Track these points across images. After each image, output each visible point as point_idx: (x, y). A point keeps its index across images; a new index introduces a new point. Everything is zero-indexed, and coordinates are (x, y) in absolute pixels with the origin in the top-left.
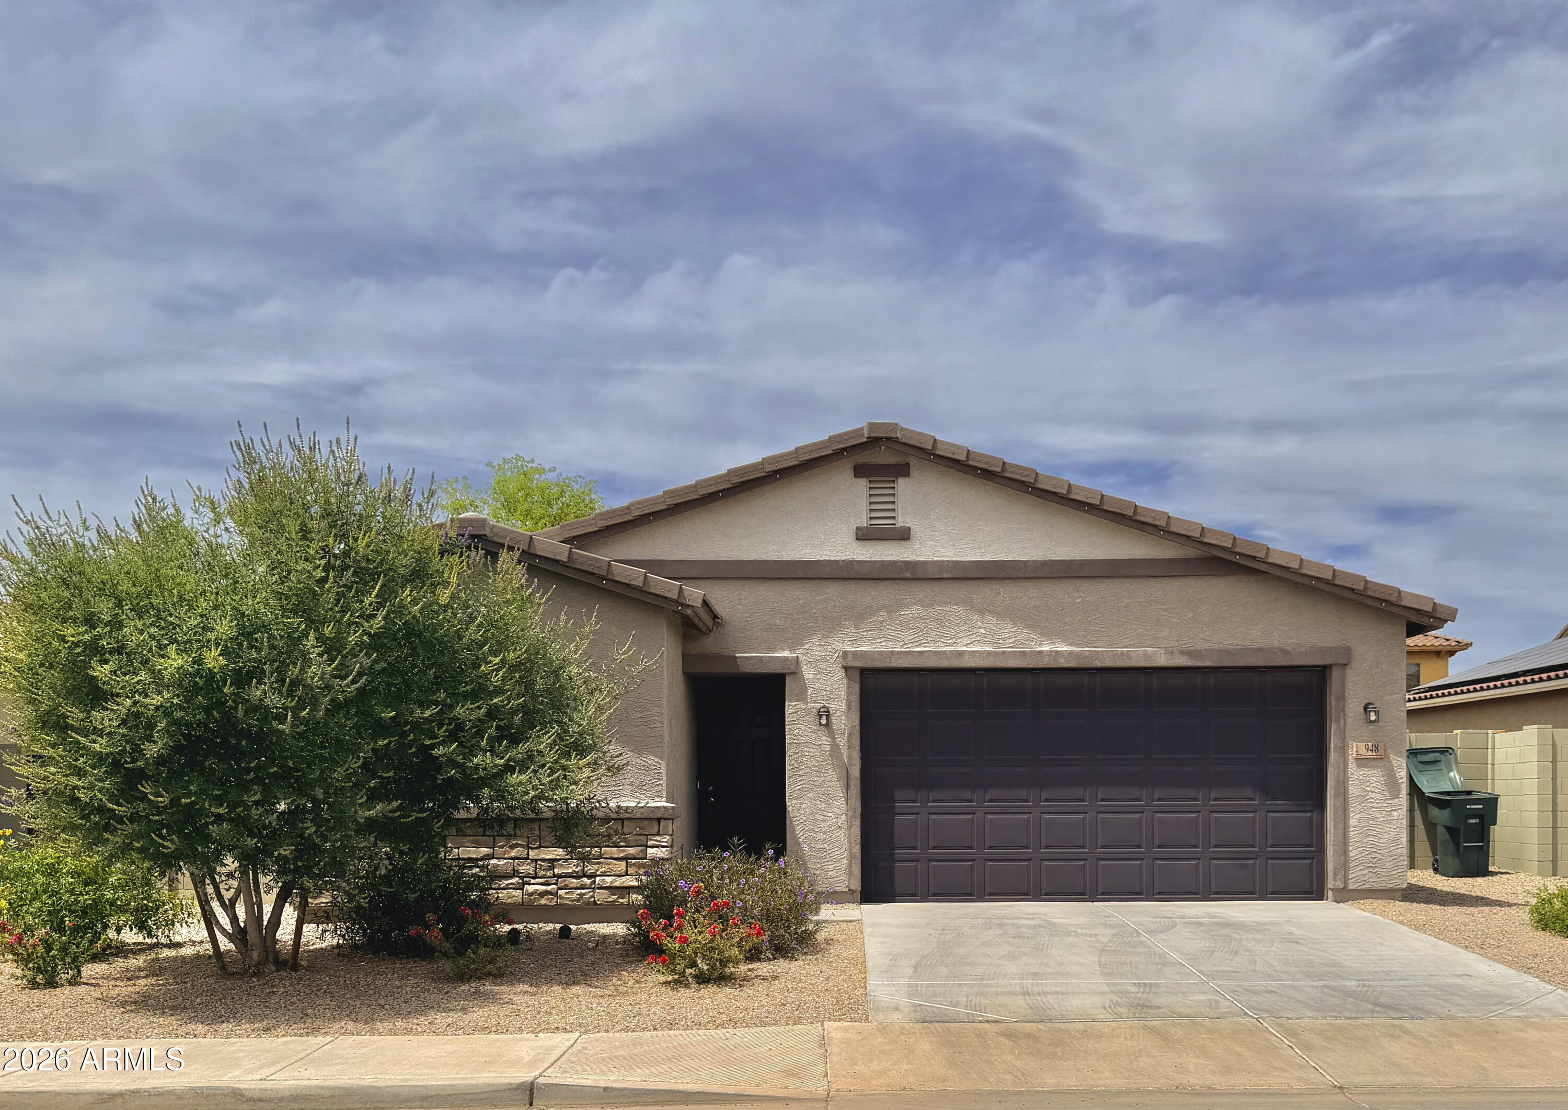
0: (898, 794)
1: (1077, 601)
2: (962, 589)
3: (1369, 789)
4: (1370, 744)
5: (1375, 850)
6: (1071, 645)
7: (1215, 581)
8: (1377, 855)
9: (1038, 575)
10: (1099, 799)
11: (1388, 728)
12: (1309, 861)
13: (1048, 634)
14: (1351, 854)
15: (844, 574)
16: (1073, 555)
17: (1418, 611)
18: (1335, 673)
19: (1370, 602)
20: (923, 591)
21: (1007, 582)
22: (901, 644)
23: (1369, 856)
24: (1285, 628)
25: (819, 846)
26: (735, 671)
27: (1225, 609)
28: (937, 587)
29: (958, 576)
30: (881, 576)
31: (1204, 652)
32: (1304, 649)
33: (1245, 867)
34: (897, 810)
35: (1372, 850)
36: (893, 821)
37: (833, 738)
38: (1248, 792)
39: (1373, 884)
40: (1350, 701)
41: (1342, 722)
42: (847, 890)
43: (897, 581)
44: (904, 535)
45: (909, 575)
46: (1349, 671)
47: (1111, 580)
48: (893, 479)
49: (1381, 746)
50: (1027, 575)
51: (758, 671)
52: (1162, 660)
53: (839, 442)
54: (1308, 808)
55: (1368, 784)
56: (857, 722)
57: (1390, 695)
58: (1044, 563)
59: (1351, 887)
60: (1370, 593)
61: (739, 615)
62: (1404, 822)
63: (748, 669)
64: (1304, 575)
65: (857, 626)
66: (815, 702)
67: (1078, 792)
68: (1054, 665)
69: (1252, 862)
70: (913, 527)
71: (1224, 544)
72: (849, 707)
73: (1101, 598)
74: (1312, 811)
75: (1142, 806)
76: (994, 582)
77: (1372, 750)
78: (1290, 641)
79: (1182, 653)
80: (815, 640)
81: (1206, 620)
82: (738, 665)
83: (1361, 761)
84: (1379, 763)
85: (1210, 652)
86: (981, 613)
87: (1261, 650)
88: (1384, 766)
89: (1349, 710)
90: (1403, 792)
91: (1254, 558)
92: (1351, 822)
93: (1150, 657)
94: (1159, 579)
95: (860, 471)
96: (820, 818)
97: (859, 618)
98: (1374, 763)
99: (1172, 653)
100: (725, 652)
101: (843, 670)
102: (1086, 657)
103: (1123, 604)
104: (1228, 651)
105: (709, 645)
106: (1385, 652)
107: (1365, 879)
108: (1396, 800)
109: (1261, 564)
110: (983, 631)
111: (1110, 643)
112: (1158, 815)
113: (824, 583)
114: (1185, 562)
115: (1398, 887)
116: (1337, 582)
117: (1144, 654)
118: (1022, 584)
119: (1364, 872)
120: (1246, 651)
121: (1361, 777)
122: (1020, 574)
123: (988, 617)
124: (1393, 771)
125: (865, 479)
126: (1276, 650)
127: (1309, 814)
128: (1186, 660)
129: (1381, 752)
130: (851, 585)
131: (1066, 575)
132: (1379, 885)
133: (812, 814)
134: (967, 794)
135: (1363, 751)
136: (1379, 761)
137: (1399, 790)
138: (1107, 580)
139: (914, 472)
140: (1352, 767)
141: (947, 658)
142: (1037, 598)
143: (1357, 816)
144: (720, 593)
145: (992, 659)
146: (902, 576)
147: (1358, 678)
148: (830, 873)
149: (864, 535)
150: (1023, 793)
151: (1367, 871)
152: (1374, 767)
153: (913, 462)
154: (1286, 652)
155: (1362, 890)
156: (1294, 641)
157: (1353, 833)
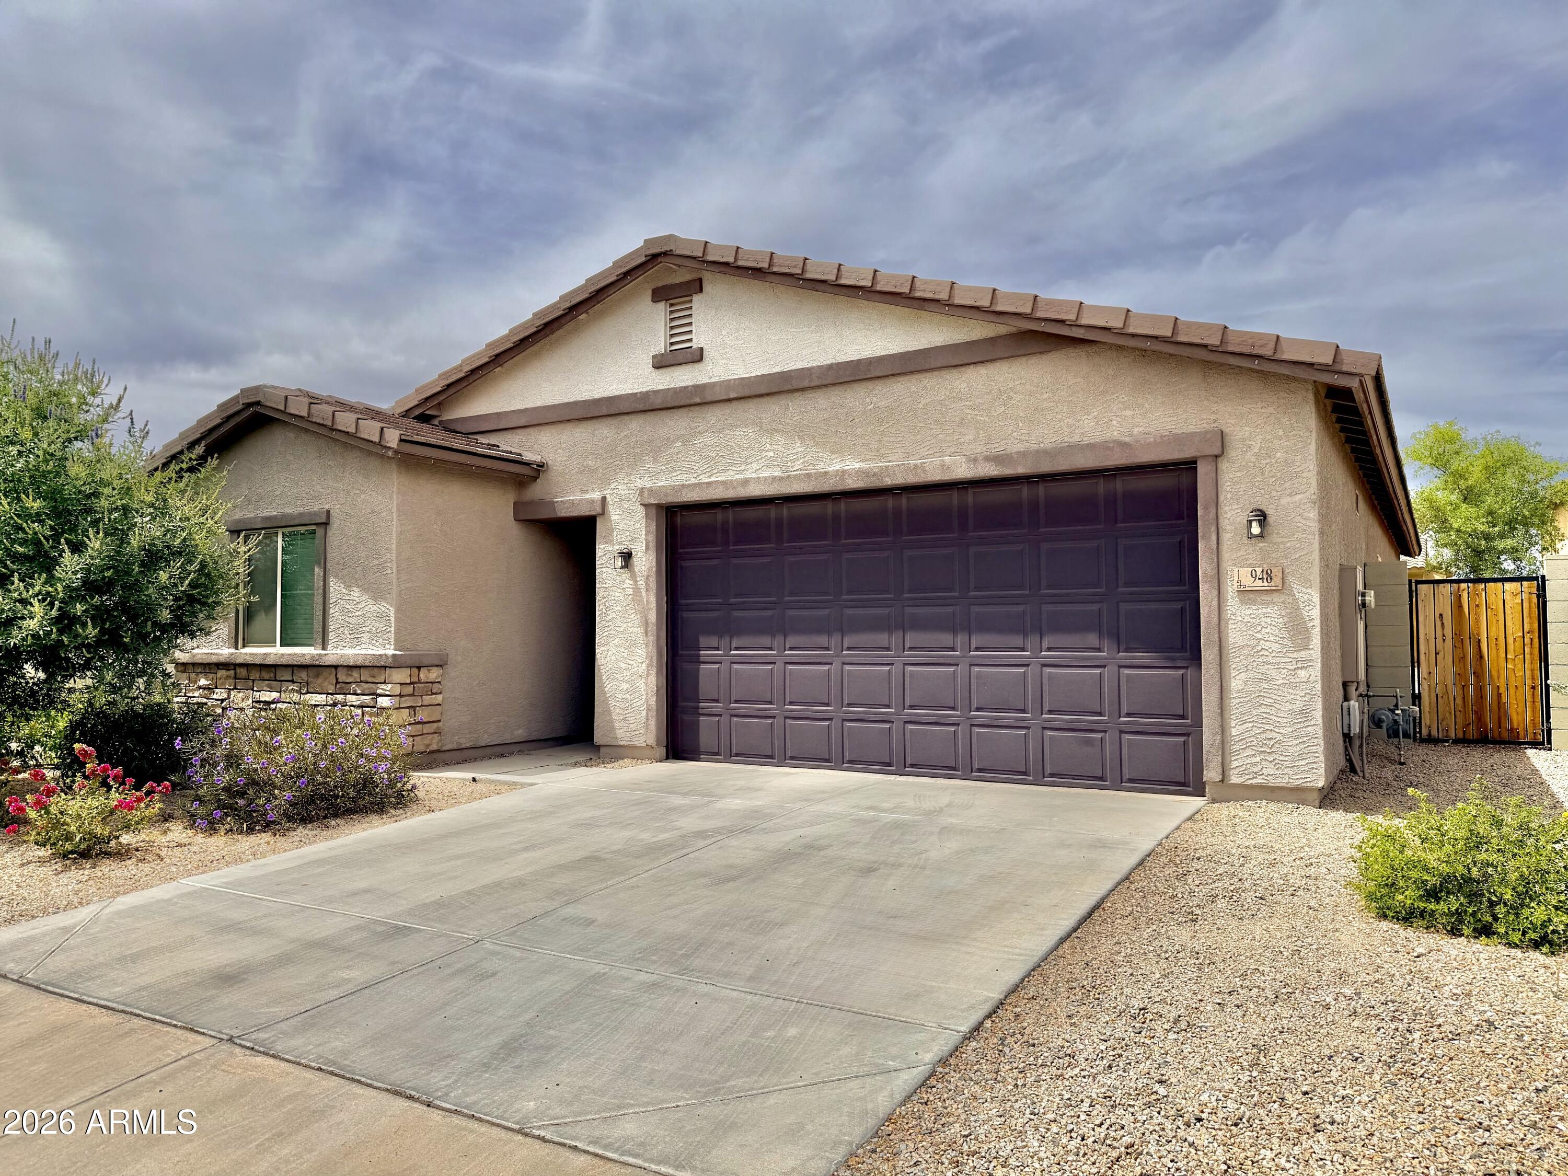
0: (704, 641)
1: (870, 407)
2: (751, 409)
3: (1259, 636)
4: (1259, 570)
5: (1272, 727)
6: (862, 461)
7: (1033, 360)
8: (1273, 735)
9: (825, 382)
10: (906, 648)
11: (1289, 544)
12: (1182, 739)
13: (838, 451)
14: (1234, 732)
15: (641, 407)
16: (865, 354)
17: (1311, 365)
18: (1203, 469)
19: (1233, 361)
20: (714, 415)
21: (796, 394)
22: (695, 475)
23: (1263, 736)
24: (1128, 413)
25: (621, 696)
26: (552, 516)
27: (1046, 396)
28: (727, 409)
29: (743, 395)
30: (676, 404)
31: (1015, 456)
32: (1152, 440)
33: (1088, 742)
34: (702, 659)
35: (1267, 727)
36: (698, 670)
37: (636, 581)
38: (1092, 639)
39: (1269, 778)
40: (1227, 508)
41: (1214, 538)
42: (644, 745)
43: (692, 408)
44: (698, 357)
45: (698, 400)
46: (1224, 465)
47: (906, 378)
48: (688, 298)
49: (1276, 572)
50: (813, 384)
51: (571, 514)
52: (962, 471)
53: (621, 267)
54: (1179, 663)
55: (1259, 628)
56: (654, 563)
57: (1290, 495)
58: (830, 367)
59: (1234, 780)
60: (1231, 348)
61: (559, 459)
62: (1319, 687)
63: (563, 513)
64: (1133, 336)
65: (655, 461)
66: (620, 543)
67: (882, 638)
68: (840, 487)
69: (1099, 735)
70: (706, 348)
71: (1020, 310)
72: (647, 547)
73: (895, 401)
74: (1186, 668)
75: (957, 657)
76: (783, 396)
77: (1262, 579)
78: (1136, 430)
79: (987, 459)
80: (621, 476)
81: (1021, 414)
82: (554, 509)
83: (1244, 593)
84: (1276, 597)
85: (1023, 454)
86: (770, 433)
87: (1092, 446)
88: (1283, 602)
89: (1226, 521)
90: (1315, 641)
91: (1062, 322)
92: (1233, 684)
93: (948, 468)
94: (963, 369)
95: (659, 295)
96: (623, 665)
97: (656, 449)
98: (1266, 597)
99: (975, 460)
100: (548, 498)
101: (643, 508)
102: (875, 474)
103: (920, 406)
104: (1045, 452)
105: (536, 491)
106: (1281, 433)
107: (1255, 769)
108: (1303, 654)
109: (1074, 329)
110: (771, 454)
111: (905, 455)
112: (977, 669)
113: (626, 418)
114: (992, 341)
115: (1308, 784)
116: (1181, 338)
117: (941, 465)
118: (810, 395)
119: (1254, 760)
120: (1073, 448)
121: (1247, 619)
122: (806, 384)
123: (777, 437)
124: (1299, 608)
125: (663, 303)
126: (1111, 445)
127: (1181, 672)
128: (992, 468)
129: (1277, 581)
130: (649, 417)
131: (852, 378)
132: (1278, 780)
133: (617, 661)
134: (766, 641)
135: (1248, 581)
136: (1276, 594)
137: (1308, 639)
138: (901, 379)
139: (707, 287)
140: (1232, 603)
141: (734, 488)
142: (826, 409)
143: (1243, 676)
144: (545, 438)
145: (776, 485)
146: (692, 401)
147: (1239, 474)
148: (632, 726)
149: (661, 363)
150: (823, 640)
151: (1258, 759)
152: (1266, 604)
153: (707, 277)
154: (1124, 445)
155: (1252, 787)
156: (1141, 429)
157: (1237, 701)
